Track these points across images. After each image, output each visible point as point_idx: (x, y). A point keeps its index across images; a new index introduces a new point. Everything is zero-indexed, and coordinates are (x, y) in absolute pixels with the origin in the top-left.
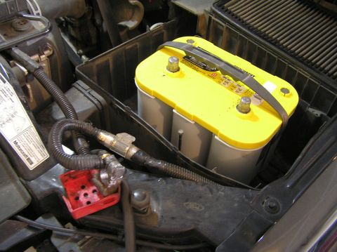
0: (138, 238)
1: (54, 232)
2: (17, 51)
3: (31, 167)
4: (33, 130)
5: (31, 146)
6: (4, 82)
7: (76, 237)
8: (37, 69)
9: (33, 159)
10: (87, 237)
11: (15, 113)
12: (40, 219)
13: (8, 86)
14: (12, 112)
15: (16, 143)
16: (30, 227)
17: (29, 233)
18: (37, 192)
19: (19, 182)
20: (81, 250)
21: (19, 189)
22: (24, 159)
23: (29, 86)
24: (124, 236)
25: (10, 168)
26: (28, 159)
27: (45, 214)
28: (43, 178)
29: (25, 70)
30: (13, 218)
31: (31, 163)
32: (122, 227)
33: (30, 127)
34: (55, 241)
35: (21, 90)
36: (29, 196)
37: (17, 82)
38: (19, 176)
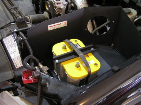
0: (41, 94)
1: (19, 87)
2: (21, 33)
3: (17, 68)
4: (20, 57)
5: (18, 61)
6: (15, 41)
7: (24, 90)
8: (25, 39)
9: (18, 65)
10: (27, 91)
11: (16, 51)
12: (16, 83)
13: (16, 43)
14: (15, 51)
15: (14, 60)
16: (12, 85)
17: (12, 86)
18: (16, 75)
19: (12, 71)
20: (25, 94)
21: (12, 73)
22: (15, 65)
23: (22, 44)
24: (37, 93)
25: (11, 66)
26: (16, 65)
27: (17, 82)
28: (19, 71)
29: (22, 39)
30: (8, 81)
31: (17, 66)
32: (37, 90)
33: (19, 56)
34: (18, 90)
35: (19, 45)
36: (14, 76)
37: (18, 42)
38: (13, 69)
